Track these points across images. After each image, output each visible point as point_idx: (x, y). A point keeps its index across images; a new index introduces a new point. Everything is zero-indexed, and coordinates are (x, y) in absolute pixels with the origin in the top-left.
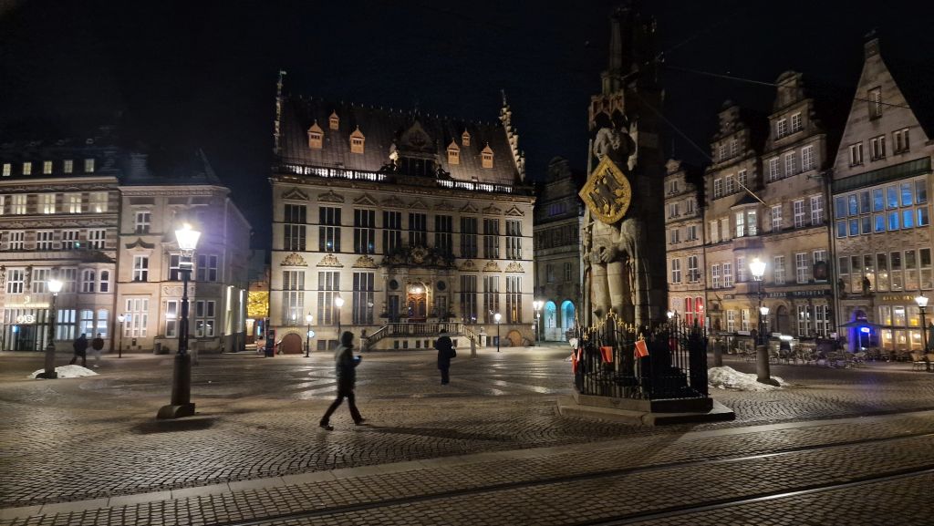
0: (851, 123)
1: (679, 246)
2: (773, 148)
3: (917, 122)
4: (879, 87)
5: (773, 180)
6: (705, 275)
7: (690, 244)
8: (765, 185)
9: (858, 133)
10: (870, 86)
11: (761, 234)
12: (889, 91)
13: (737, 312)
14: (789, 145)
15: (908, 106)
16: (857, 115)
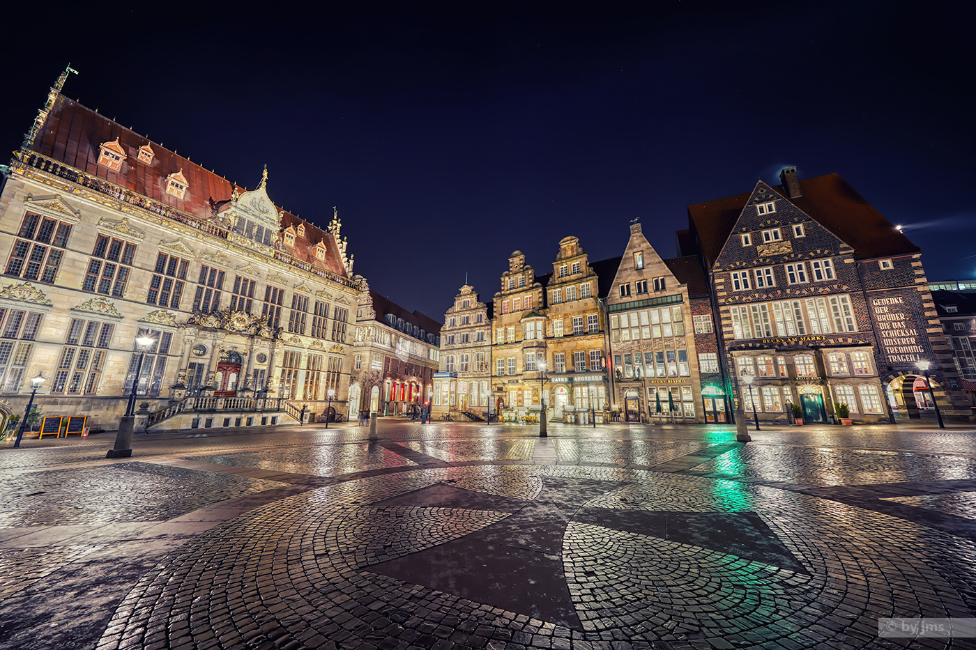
0: (621, 270)
1: (468, 345)
2: (557, 282)
3: (672, 274)
4: (642, 251)
5: (556, 303)
6: (491, 366)
7: (479, 344)
8: (548, 305)
9: (626, 276)
10: (635, 250)
11: (546, 338)
12: (649, 254)
13: (520, 392)
14: (570, 281)
15: (664, 264)
16: (626, 266)
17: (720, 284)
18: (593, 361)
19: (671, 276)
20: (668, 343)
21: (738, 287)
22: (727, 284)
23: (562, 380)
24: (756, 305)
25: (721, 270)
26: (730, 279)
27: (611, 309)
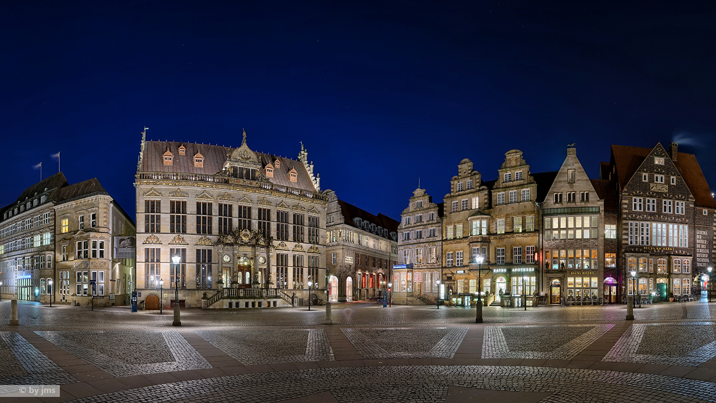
0: (556, 182)
2: (501, 186)
3: (594, 190)
4: (575, 169)
5: (499, 204)
6: (442, 259)
7: (431, 239)
8: (493, 206)
9: (560, 186)
10: (569, 168)
11: (489, 234)
12: (580, 172)
13: (466, 281)
14: (513, 186)
15: (590, 182)
16: (560, 179)
17: (626, 204)
18: (528, 255)
19: (594, 192)
20: (586, 244)
21: (635, 208)
22: (630, 205)
23: (502, 270)
24: (644, 222)
25: (627, 194)
26: (632, 201)
27: (546, 213)
